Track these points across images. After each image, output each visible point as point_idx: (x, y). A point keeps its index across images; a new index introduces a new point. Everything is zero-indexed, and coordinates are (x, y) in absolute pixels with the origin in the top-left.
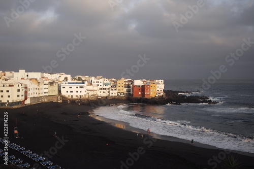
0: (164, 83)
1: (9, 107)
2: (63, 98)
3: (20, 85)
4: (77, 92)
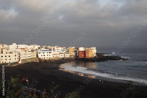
0: (96, 49)
4: (48, 55)
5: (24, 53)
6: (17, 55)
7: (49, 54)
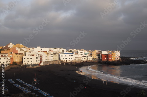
0: (120, 53)
1: (32, 67)
2: (62, 62)
3: (38, 55)
5: (46, 55)
6: (38, 58)
7: (70, 57)
